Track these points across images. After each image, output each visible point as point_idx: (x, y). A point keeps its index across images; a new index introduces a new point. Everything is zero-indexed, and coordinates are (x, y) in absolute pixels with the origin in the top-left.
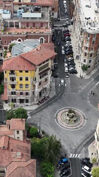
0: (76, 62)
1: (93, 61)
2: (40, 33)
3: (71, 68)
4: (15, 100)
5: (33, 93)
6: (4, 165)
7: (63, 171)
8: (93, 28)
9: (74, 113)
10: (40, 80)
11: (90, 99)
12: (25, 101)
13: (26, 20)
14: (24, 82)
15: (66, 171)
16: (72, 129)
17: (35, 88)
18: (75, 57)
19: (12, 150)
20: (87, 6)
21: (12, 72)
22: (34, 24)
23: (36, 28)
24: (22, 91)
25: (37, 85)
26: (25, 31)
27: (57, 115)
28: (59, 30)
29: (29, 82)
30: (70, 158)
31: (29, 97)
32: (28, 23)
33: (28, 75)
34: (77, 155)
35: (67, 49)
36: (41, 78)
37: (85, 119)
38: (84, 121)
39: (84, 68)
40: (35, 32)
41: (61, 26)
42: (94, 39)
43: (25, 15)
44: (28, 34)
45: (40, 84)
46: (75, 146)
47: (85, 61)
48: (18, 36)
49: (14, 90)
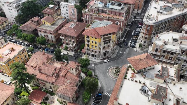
0: (138, 41)
1: (147, 42)
2: (117, 18)
3: (132, 44)
4: (89, 54)
5: (100, 52)
6: (59, 85)
7: (96, 100)
8: (149, 21)
9: (119, 70)
10: (104, 45)
12: (94, 56)
13: (111, 10)
14: (94, 44)
15: (98, 101)
16: (115, 79)
17: (100, 50)
18: (139, 38)
19: (66, 78)
20: (155, 8)
21: (88, 37)
22: (115, 13)
23: (116, 16)
24: (93, 49)
25: (102, 47)
26: (108, 16)
28: (137, 21)
29: (97, 45)
30: (104, 95)
31: (97, 54)
32: (112, 12)
33: (97, 40)
34: (109, 94)
35: (136, 33)
36: (104, 44)
39: (140, 46)
40: (114, 18)
41: (140, 19)
42: (149, 28)
43: (111, 7)
44: (109, 18)
45: (104, 47)
46: (111, 89)
48: (103, 18)
49: (88, 48)
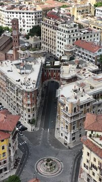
1: (35, 114)
3: (20, 127)
5: (10, 159)
9: (52, 160)
11: (52, 145)
12: (3, 170)
17: (10, 154)
20: (9, 71)
27: (37, 170)
29: (5, 150)
31: (7, 164)
37: (59, 162)
38: (61, 164)
42: (33, 95)
45: (13, 148)
47: (29, 116)
